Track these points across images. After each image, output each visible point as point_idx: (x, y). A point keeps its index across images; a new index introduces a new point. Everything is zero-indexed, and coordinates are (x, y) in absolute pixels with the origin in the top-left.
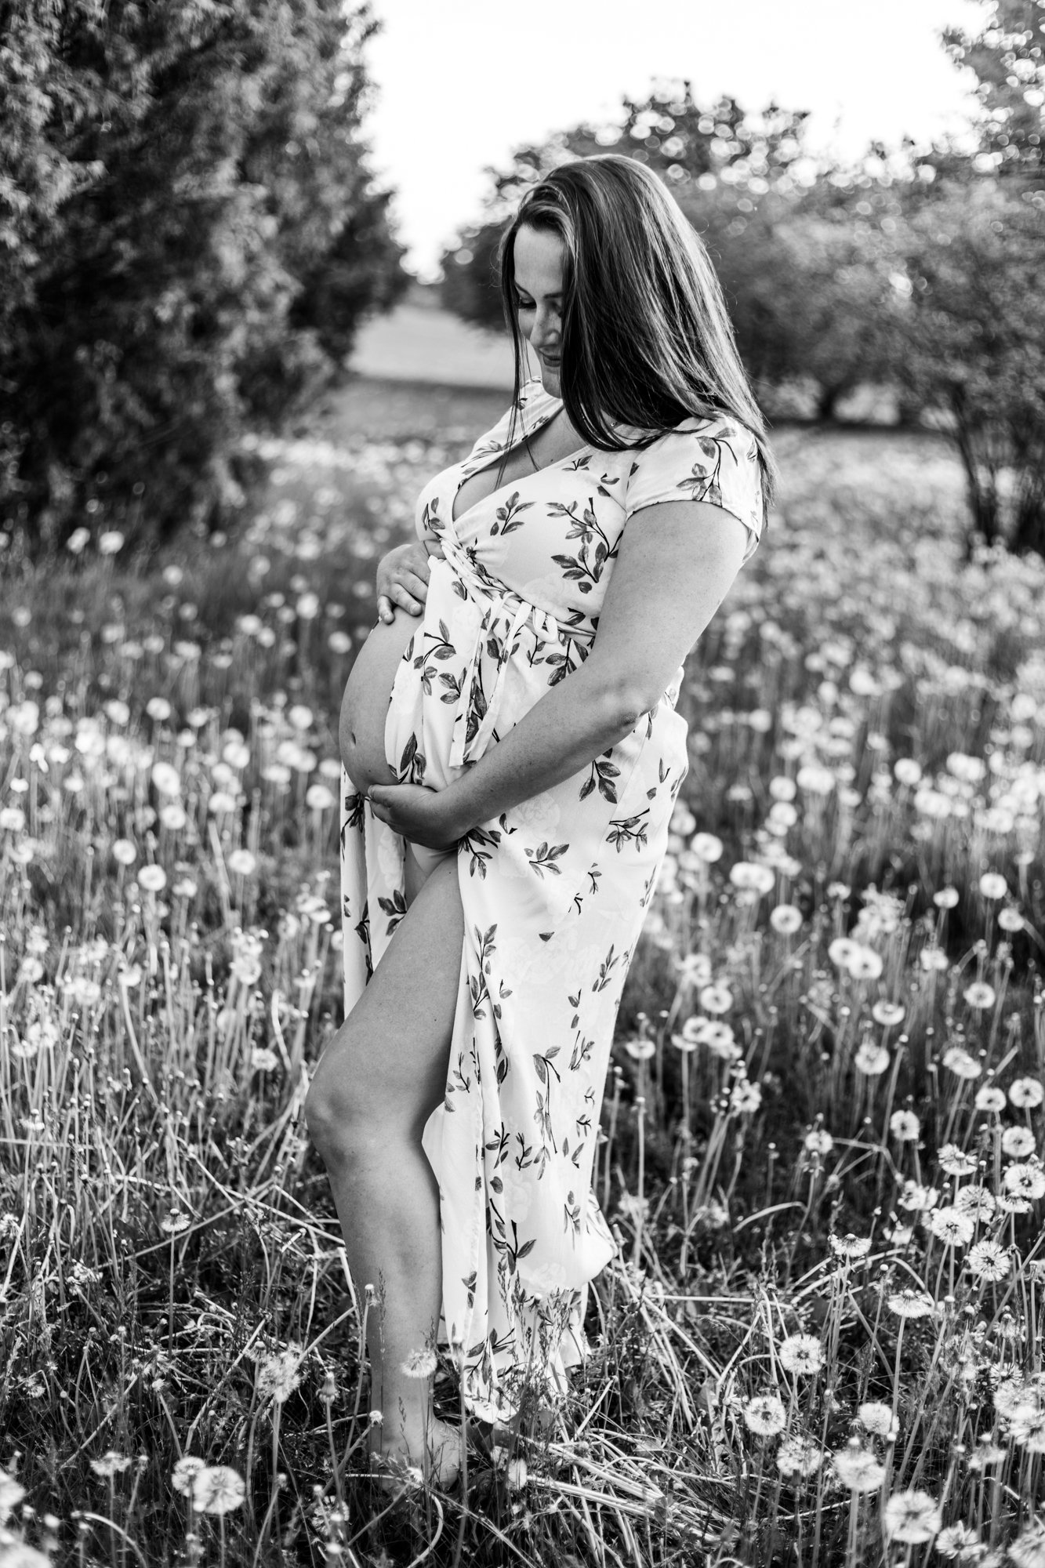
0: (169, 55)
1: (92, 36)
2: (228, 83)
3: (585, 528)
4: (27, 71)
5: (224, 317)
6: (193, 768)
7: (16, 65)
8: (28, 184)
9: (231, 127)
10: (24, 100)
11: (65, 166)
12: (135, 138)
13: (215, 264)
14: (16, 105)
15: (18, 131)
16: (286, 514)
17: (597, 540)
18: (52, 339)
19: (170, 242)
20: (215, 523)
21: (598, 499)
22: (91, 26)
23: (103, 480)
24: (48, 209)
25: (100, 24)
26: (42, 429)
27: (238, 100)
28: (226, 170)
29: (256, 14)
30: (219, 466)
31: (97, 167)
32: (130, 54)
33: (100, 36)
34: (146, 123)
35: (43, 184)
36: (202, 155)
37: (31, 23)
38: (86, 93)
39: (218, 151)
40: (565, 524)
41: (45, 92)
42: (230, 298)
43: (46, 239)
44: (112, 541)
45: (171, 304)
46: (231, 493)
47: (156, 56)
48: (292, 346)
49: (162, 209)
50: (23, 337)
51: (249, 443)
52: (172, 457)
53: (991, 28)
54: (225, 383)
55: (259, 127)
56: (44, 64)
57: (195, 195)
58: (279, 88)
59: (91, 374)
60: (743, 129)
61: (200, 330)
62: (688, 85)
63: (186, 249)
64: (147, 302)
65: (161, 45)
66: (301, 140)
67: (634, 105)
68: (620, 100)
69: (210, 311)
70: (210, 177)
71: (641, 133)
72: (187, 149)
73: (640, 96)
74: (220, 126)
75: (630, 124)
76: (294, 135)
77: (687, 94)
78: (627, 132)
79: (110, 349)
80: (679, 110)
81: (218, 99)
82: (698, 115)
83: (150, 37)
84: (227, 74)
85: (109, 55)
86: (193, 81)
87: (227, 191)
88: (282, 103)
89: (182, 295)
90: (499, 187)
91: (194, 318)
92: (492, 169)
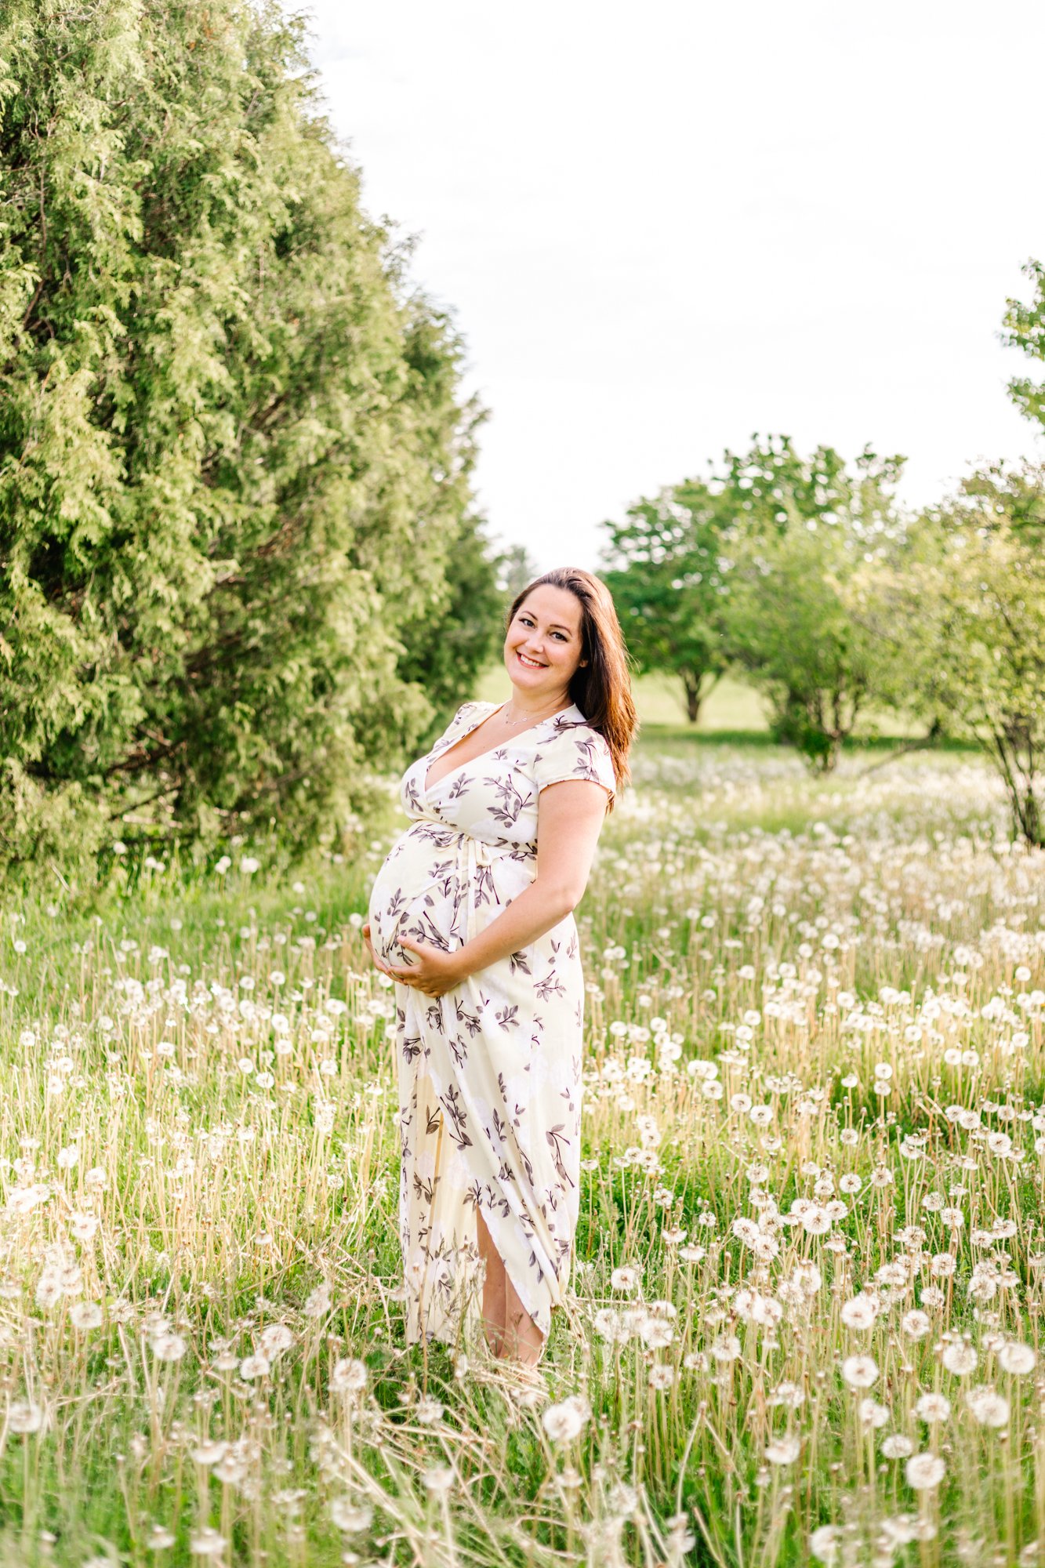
0: (288, 472)
1: (227, 461)
2: (338, 490)
3: (506, 791)
4: (176, 494)
5: (339, 677)
6: (303, 1020)
7: (167, 492)
8: (178, 582)
9: (342, 525)
10: (173, 517)
11: (207, 564)
12: (263, 539)
13: (331, 636)
14: (168, 521)
15: (170, 541)
17: (514, 797)
18: (198, 701)
19: (294, 620)
20: (337, 847)
21: (514, 775)
22: (226, 453)
23: (245, 816)
24: (194, 600)
25: (234, 451)
26: (192, 775)
27: (348, 504)
28: (339, 560)
29: (360, 434)
30: (339, 798)
31: (233, 565)
32: (259, 473)
33: (234, 460)
34: (273, 525)
35: (190, 580)
36: (320, 548)
37: (179, 456)
38: (223, 507)
39: (331, 543)
40: (494, 789)
41: (191, 509)
42: (343, 662)
43: (194, 622)
44: (250, 864)
45: (296, 669)
46: (352, 822)
47: (279, 472)
48: (401, 697)
49: (288, 592)
50: (177, 699)
51: (369, 780)
52: (301, 795)
54: (343, 732)
55: (368, 522)
56: (189, 487)
57: (315, 580)
58: (383, 491)
59: (232, 728)
60: (840, 477)
61: (320, 687)
62: (785, 440)
63: (308, 624)
64: (276, 668)
65: (283, 464)
66: (401, 531)
67: (736, 460)
68: (722, 455)
69: (328, 673)
70: (325, 565)
71: (745, 484)
72: (307, 544)
73: (741, 451)
74: (333, 524)
75: (735, 477)
76: (395, 527)
77: (786, 448)
78: (732, 484)
79: (246, 708)
80: (778, 462)
81: (331, 503)
82: (798, 466)
83: (274, 459)
84: (337, 483)
85: (241, 474)
86: (311, 490)
87: (340, 576)
88: (385, 501)
89: (305, 661)
90: (617, 539)
91: (315, 679)
92: (608, 524)
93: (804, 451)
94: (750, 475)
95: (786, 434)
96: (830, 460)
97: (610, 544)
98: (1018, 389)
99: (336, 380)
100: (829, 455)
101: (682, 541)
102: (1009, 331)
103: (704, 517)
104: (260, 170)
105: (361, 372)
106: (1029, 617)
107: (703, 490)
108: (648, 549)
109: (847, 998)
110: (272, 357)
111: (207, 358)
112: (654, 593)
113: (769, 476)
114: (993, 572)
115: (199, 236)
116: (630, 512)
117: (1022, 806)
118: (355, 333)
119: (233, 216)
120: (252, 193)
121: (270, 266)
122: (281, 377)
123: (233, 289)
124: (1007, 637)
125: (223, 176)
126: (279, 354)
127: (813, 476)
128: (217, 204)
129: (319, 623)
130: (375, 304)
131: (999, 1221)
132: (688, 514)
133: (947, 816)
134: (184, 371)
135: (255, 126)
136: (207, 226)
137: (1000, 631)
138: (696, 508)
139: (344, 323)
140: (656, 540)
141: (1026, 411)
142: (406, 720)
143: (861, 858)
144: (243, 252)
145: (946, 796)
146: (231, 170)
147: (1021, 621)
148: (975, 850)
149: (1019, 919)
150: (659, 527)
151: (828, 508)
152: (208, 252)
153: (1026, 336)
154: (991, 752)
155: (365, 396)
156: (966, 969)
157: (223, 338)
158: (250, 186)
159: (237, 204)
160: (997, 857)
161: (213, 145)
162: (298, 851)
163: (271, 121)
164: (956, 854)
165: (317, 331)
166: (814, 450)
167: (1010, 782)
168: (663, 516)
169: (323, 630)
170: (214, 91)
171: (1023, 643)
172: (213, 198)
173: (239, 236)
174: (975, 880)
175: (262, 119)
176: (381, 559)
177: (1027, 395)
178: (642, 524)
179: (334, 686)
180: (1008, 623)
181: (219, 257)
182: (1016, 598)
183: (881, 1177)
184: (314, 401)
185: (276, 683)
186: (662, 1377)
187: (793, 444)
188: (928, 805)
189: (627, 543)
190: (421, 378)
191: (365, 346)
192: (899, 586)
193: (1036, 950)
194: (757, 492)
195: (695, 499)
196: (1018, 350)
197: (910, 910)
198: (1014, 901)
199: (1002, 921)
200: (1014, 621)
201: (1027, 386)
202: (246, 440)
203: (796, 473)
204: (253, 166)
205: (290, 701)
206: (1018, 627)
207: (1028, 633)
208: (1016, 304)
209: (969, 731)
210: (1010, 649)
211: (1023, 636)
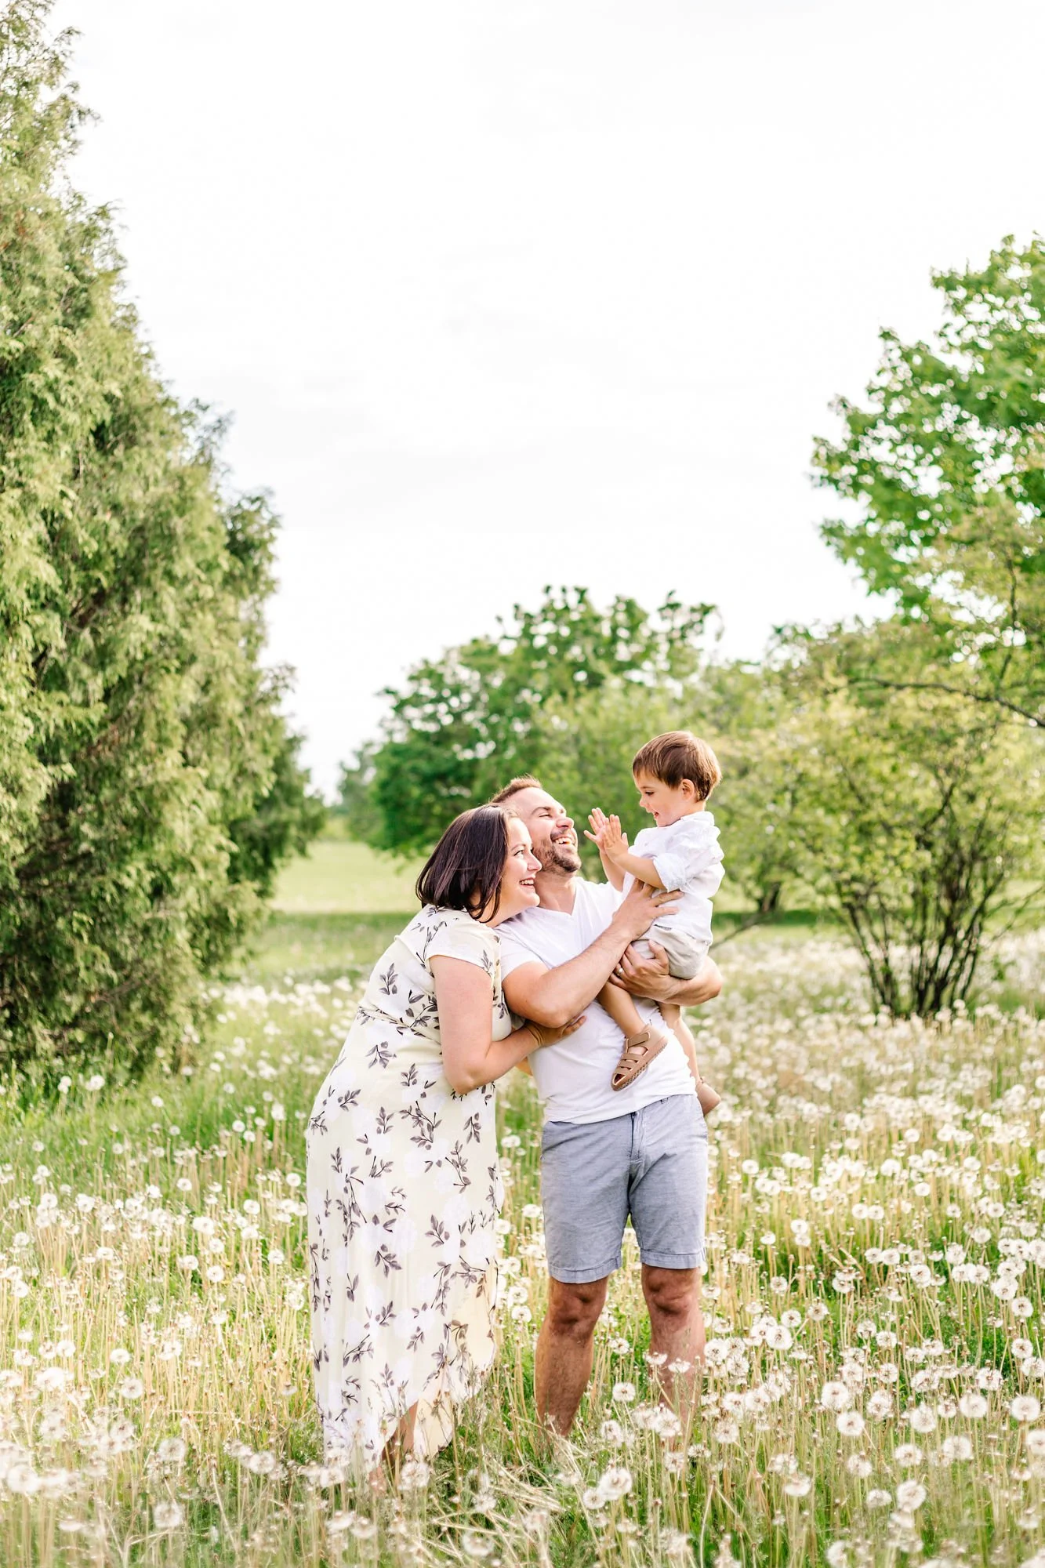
0: (119, 669)
1: (55, 662)
2: (167, 686)
4: (11, 700)
5: (176, 880)
8: (16, 789)
9: (173, 721)
11: (43, 769)
13: (168, 836)
16: (239, 1047)
19: (128, 823)
22: (55, 655)
23: (79, 1033)
24: (31, 808)
25: (61, 652)
27: (178, 699)
28: (173, 757)
29: (186, 625)
30: (178, 1007)
31: (66, 769)
32: (86, 672)
33: (62, 660)
34: (103, 724)
35: (27, 787)
36: (152, 746)
39: (163, 741)
41: (28, 715)
42: (183, 864)
44: (97, 1082)
45: (135, 874)
46: (190, 1032)
47: (108, 671)
48: (232, 896)
49: (120, 793)
51: (205, 991)
52: (135, 1005)
53: (870, 520)
54: (182, 935)
55: (196, 715)
56: (24, 693)
57: (148, 781)
58: (208, 682)
59: (68, 939)
60: (644, 631)
61: (158, 892)
62: (582, 592)
63: (146, 826)
64: (113, 873)
65: (112, 662)
66: (231, 723)
67: (528, 616)
68: (511, 611)
69: (164, 874)
70: (159, 764)
71: (540, 642)
72: (137, 744)
73: (534, 607)
74: (165, 721)
75: (527, 635)
76: (224, 721)
77: (582, 601)
78: (525, 643)
79: (85, 918)
80: (575, 616)
81: (161, 700)
82: (597, 620)
83: (102, 657)
84: (168, 679)
85: (69, 675)
86: (136, 687)
87: (175, 774)
88: (212, 693)
89: (142, 865)
90: (399, 708)
91: (153, 882)
92: (388, 692)
93: (601, 603)
94: (543, 631)
95: (582, 586)
96: (633, 613)
97: (391, 714)
98: (832, 531)
99: (159, 571)
100: (630, 607)
101: (472, 707)
102: (819, 471)
103: (497, 681)
104: (80, 364)
105: (184, 565)
106: (872, 780)
107: (493, 649)
108: (433, 717)
109: (751, 1166)
110: (98, 554)
111: (36, 559)
112: (444, 767)
113: (565, 632)
114: (834, 737)
115: (21, 435)
116: (412, 678)
117: (880, 978)
118: (178, 524)
119: (55, 414)
120: (73, 390)
121: (92, 463)
122: (107, 574)
123: (60, 488)
124: (852, 802)
125: (45, 374)
126: (104, 549)
127: (614, 630)
128: (39, 403)
129: (156, 824)
130: (199, 494)
131: (927, 1342)
132: (477, 676)
133: (800, 994)
134: (15, 574)
135: (71, 321)
136: (30, 426)
137: (844, 796)
138: (486, 671)
139: (168, 515)
140: (442, 708)
141: (843, 555)
142: (240, 921)
143: (726, 1038)
144: (66, 448)
145: (795, 971)
146: (52, 368)
147: (865, 784)
148: (838, 1026)
149: (898, 1087)
150: (446, 693)
151: (633, 664)
152: (31, 452)
153: (836, 476)
154: (841, 921)
155: (190, 587)
156: (857, 1135)
157: (46, 537)
158: (71, 383)
159: (57, 399)
160: (862, 1028)
161: (33, 344)
162: (138, 1067)
163: (88, 316)
164: (821, 1029)
165: (138, 523)
166: (612, 601)
167: (866, 953)
168: (449, 680)
169: (160, 831)
170: (31, 290)
171: (869, 807)
172: (34, 397)
173: (60, 433)
174: (848, 1053)
175: (78, 312)
176: (210, 755)
177: (843, 537)
178: (427, 690)
179: (171, 888)
180: (852, 787)
181: (45, 457)
182: (860, 761)
183: (817, 1311)
184: (138, 596)
185: (113, 889)
186: (674, 1462)
187: (588, 596)
188: (778, 982)
189: (411, 712)
190: (240, 564)
191: (190, 537)
192: (738, 755)
193: (919, 1115)
194: (553, 650)
195: (484, 661)
196: (830, 490)
197: (788, 1085)
198: (891, 1070)
199: (883, 1089)
200: (857, 784)
201: (840, 528)
202: (71, 638)
203: (596, 629)
204: (72, 362)
205: (127, 908)
206: (863, 791)
207: (872, 795)
208: (823, 442)
209: (820, 900)
210: (856, 813)
211: (867, 800)
